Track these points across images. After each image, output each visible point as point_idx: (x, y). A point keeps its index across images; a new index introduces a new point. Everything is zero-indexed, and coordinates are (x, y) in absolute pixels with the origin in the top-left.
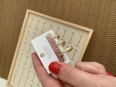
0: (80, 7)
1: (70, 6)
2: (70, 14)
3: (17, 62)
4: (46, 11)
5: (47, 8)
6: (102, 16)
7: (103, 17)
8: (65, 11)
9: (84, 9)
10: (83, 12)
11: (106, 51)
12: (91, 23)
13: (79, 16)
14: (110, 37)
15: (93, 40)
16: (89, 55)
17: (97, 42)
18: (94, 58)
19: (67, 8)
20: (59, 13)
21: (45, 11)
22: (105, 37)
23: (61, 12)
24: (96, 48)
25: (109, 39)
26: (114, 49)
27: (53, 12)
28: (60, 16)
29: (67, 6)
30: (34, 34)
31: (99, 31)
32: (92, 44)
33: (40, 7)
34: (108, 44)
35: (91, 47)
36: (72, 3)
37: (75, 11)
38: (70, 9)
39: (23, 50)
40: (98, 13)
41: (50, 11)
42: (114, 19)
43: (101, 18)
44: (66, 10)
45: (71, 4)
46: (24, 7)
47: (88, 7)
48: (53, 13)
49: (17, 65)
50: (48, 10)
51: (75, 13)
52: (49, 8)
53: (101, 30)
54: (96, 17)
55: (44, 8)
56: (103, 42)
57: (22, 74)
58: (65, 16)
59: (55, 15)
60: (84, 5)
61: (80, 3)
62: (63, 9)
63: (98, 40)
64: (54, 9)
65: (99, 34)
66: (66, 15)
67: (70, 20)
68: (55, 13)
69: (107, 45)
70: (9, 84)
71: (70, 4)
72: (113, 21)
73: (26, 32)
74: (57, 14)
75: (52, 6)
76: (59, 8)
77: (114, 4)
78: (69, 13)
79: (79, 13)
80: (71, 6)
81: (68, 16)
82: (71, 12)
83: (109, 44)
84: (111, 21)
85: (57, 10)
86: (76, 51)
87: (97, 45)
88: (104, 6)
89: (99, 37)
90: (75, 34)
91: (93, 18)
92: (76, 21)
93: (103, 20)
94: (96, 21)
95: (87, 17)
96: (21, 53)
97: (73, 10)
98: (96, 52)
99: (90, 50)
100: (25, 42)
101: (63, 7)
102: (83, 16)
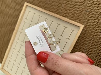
0: (75, 3)
3: (12, 49)
5: (45, 1)
7: (96, 13)
8: (61, 5)
9: (79, 5)
10: (78, 8)
11: (96, 44)
15: (85, 33)
16: (80, 47)
18: (84, 49)
19: (64, 3)
20: (55, 7)
21: (43, 4)
22: (96, 32)
23: (58, 6)
24: (87, 41)
27: (50, 5)
28: (56, 9)
29: (63, 1)
30: (29, 25)
31: (91, 26)
32: (84, 37)
39: (18, 39)
40: (92, 9)
43: (94, 14)
48: (50, 7)
49: (11, 52)
50: (46, 3)
51: (70, 8)
54: (90, 13)
55: (42, 2)
56: (94, 35)
57: (16, 60)
58: (61, 10)
60: (80, 2)
62: (59, 3)
63: (89, 34)
64: (51, 3)
65: (90, 28)
66: (62, 9)
68: (52, 7)
70: (3, 68)
73: (23, 22)
74: (53, 7)
76: (56, 2)
79: (74, 9)
80: (67, 2)
81: (64, 10)
82: (67, 7)
83: (99, 38)
85: (54, 4)
87: (88, 38)
88: (98, 4)
89: (91, 31)
90: (67, 28)
91: (86, 14)
92: (71, 16)
93: (95, 16)
94: (89, 17)
95: (81, 12)
96: (16, 42)
97: (69, 5)
98: (87, 44)
99: (81, 42)
100: (20, 32)
101: (60, 2)
102: (77, 11)
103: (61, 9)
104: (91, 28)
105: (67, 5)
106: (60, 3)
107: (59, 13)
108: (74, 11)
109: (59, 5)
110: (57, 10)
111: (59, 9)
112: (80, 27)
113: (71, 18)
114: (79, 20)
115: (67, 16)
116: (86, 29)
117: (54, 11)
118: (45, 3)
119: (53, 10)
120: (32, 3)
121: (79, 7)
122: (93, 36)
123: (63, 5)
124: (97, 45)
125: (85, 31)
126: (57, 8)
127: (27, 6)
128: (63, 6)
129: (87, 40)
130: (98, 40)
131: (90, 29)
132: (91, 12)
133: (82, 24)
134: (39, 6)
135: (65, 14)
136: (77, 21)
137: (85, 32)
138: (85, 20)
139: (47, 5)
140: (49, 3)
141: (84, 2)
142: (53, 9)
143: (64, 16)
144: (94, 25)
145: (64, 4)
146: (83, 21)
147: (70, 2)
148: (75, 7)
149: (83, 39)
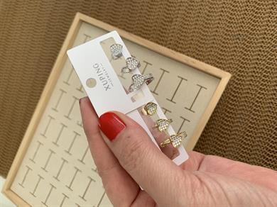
0: (208, 15)
1: (186, 11)
2: (184, 30)
3: (38, 137)
4: (125, 20)
5: (129, 11)
6: (261, 40)
7: (262, 44)
8: (171, 22)
9: (217, 22)
10: (215, 30)
11: (263, 124)
12: (232, 55)
14: (275, 92)
15: (233, 96)
16: (219, 135)
17: (242, 101)
18: (232, 139)
20: (155, 26)
21: (122, 17)
22: (263, 91)
23: (162, 23)
24: (239, 116)
25: (271, 96)
27: (143, 22)
29: (176, 12)
31: (249, 76)
32: (230, 106)
33: (112, 7)
34: (268, 107)
35: (228, 112)
36: (189, 5)
37: (196, 24)
38: (184, 19)
39: (54, 109)
40: (250, 33)
41: (134, 19)
43: (258, 45)
44: (174, 20)
45: (187, 7)
47: (228, 17)
48: (141, 26)
49: (34, 144)
50: (130, 17)
51: (195, 30)
52: (131, 13)
53: (253, 74)
54: (246, 43)
55: (120, 12)
56: (257, 101)
57: (46, 166)
58: (170, 35)
59: (147, 30)
60: (219, 13)
61: (210, 7)
62: (166, 17)
63: (244, 97)
64: (145, 15)
66: (173, 32)
67: (179, 49)
68: (148, 26)
69: (267, 109)
70: (9, 189)
71: (185, 8)
74: (151, 27)
75: (142, 9)
76: (159, 15)
78: (182, 29)
79: (204, 31)
80: (188, 13)
81: (178, 35)
82: (186, 26)
83: (270, 109)
85: (153, 20)
86: (186, 122)
87: (241, 108)
88: (267, 19)
89: (249, 91)
90: (186, 80)
91: (237, 45)
92: (196, 49)
93: (260, 51)
94: (245, 52)
95: (224, 40)
96: (49, 116)
97: (192, 22)
98: (239, 124)
99: (223, 119)
100: (61, 90)
101: (167, 14)
102: (213, 37)
103: (171, 31)
104: (249, 81)
105: (186, 20)
106: (169, 16)
107: (166, 42)
108: (204, 38)
109: (165, 21)
110: (159, 35)
111: (165, 33)
112: (220, 79)
113: (196, 56)
114: (218, 60)
115: (185, 49)
116: (235, 85)
117: (153, 37)
118: (128, 15)
119: (149, 35)
120: (93, 16)
121: (218, 27)
122: (253, 104)
124: (265, 127)
125: (234, 89)
126: (160, 30)
127: (81, 22)
128: (177, 23)
129: (238, 114)
130: (269, 114)
131: (247, 85)
132: (249, 40)
134: (114, 23)
135: (180, 45)
136: (211, 64)
137: (233, 94)
138: (232, 61)
139: (134, 21)
140: (140, 16)
141: (231, 14)
142: (150, 31)
143: (177, 51)
144: (257, 74)
145: (178, 19)
146: (229, 64)
147: (194, 14)
148: (208, 28)
149: (229, 110)
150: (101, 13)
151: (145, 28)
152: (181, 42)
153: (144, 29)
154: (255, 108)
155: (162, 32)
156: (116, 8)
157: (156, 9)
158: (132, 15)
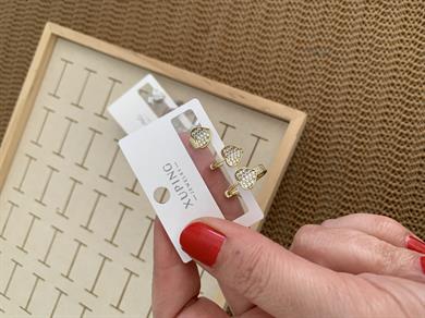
0: (266, 18)
1: (230, 13)
2: (229, 45)
4: (133, 32)
5: (138, 18)
6: (353, 55)
7: (356, 61)
8: (207, 31)
9: (282, 27)
10: (279, 40)
11: (366, 195)
12: (308, 82)
13: (264, 54)
14: (381, 140)
15: (315, 149)
16: (296, 210)
17: (329, 158)
19: (217, 23)
20: (182, 39)
21: (127, 29)
22: (363, 140)
23: (192, 34)
24: (325, 183)
25: (376, 147)
26: (396, 187)
27: (160, 34)
28: (188, 50)
29: (214, 15)
31: (338, 116)
32: (310, 167)
33: (111, 13)
34: (372, 165)
35: (308, 177)
37: (248, 33)
38: (227, 26)
40: (336, 45)
41: (146, 30)
42: (396, 70)
43: (349, 63)
44: (212, 28)
45: (231, 6)
46: (46, 10)
47: (298, 19)
48: (159, 40)
51: (247, 44)
52: (142, 21)
53: (345, 111)
54: (329, 60)
55: (122, 19)
56: (354, 157)
58: (207, 53)
59: (168, 47)
60: (284, 14)
61: (268, 4)
62: (198, 25)
63: (333, 151)
64: (164, 22)
65: (337, 126)
66: (211, 49)
67: (223, 77)
68: (169, 41)
69: (371, 169)
71: (228, 8)
72: (394, 77)
74: (175, 42)
75: (158, 13)
76: (186, 21)
77: (397, 12)
78: (225, 43)
79: (262, 44)
80: (233, 15)
81: (220, 53)
82: (231, 38)
83: (376, 169)
84: (386, 79)
85: (177, 29)
87: (329, 169)
88: (360, 20)
89: (340, 140)
90: (234, 127)
91: (315, 64)
92: (250, 75)
93: (353, 72)
94: (329, 76)
95: (294, 58)
97: (241, 30)
98: (327, 197)
99: (301, 189)
100: (26, 155)
101: (200, 18)
102: (276, 54)
103: (208, 47)
104: (338, 123)
105: (231, 28)
106: (204, 22)
107: (201, 65)
108: (261, 55)
109: (197, 31)
110: (188, 53)
111: (198, 50)
112: (288, 122)
113: (251, 87)
114: (287, 92)
115: (232, 76)
116: (317, 132)
117: (178, 58)
118: (136, 23)
119: (173, 55)
120: (80, 27)
121: (283, 36)
122: (349, 161)
123: (216, 29)
124: (370, 198)
125: (316, 139)
126: (189, 47)
128: (216, 33)
129: (325, 180)
130: (374, 176)
131: (337, 130)
132: (334, 55)
133: (302, 110)
134: (114, 39)
135: (224, 70)
136: (276, 99)
137: (314, 146)
138: (309, 91)
139: (147, 33)
140: (156, 25)
141: (304, 14)
142: (173, 48)
143: (220, 80)
144: (351, 112)
145: (217, 27)
146: (305, 96)
147: (244, 17)
148: (268, 38)
149: (308, 174)
150: (93, 22)
151: (165, 44)
152: (225, 64)
153: (164, 46)
154: (351, 167)
155: (193, 50)
156: (116, 13)
157: (181, 11)
158: (144, 24)
